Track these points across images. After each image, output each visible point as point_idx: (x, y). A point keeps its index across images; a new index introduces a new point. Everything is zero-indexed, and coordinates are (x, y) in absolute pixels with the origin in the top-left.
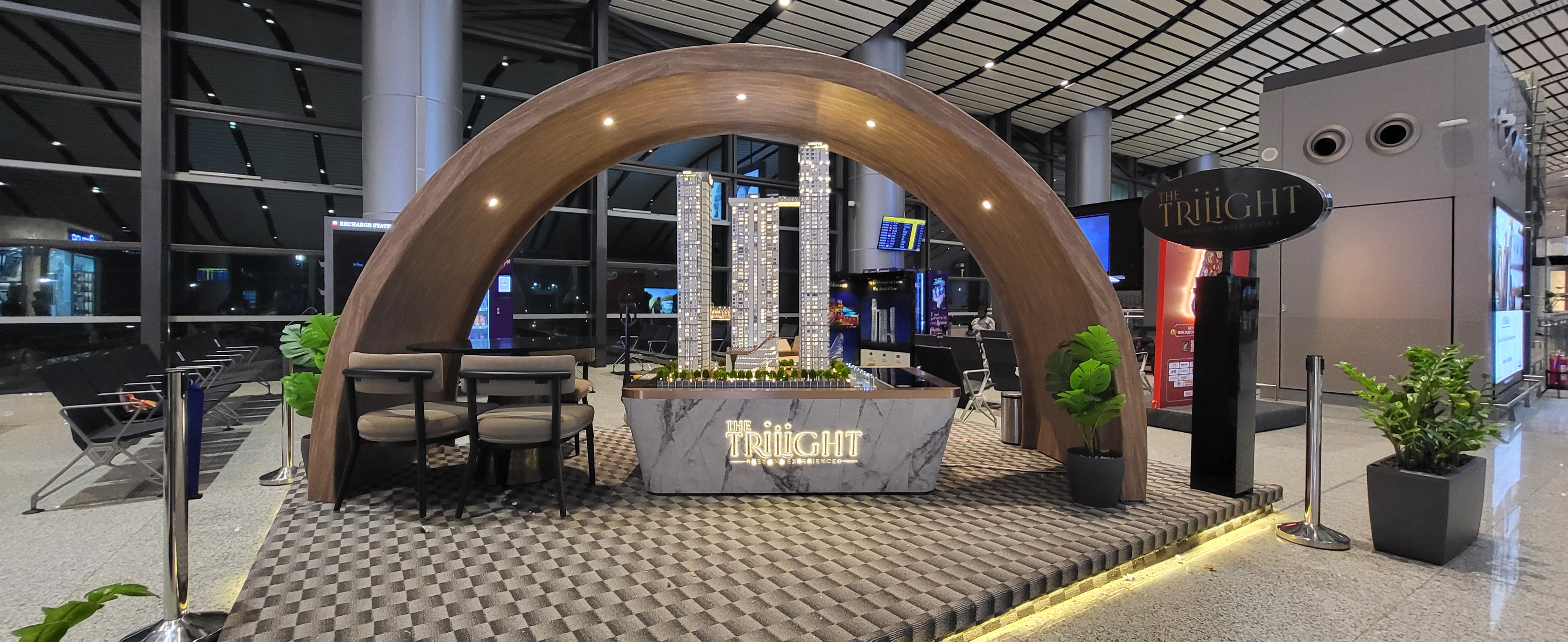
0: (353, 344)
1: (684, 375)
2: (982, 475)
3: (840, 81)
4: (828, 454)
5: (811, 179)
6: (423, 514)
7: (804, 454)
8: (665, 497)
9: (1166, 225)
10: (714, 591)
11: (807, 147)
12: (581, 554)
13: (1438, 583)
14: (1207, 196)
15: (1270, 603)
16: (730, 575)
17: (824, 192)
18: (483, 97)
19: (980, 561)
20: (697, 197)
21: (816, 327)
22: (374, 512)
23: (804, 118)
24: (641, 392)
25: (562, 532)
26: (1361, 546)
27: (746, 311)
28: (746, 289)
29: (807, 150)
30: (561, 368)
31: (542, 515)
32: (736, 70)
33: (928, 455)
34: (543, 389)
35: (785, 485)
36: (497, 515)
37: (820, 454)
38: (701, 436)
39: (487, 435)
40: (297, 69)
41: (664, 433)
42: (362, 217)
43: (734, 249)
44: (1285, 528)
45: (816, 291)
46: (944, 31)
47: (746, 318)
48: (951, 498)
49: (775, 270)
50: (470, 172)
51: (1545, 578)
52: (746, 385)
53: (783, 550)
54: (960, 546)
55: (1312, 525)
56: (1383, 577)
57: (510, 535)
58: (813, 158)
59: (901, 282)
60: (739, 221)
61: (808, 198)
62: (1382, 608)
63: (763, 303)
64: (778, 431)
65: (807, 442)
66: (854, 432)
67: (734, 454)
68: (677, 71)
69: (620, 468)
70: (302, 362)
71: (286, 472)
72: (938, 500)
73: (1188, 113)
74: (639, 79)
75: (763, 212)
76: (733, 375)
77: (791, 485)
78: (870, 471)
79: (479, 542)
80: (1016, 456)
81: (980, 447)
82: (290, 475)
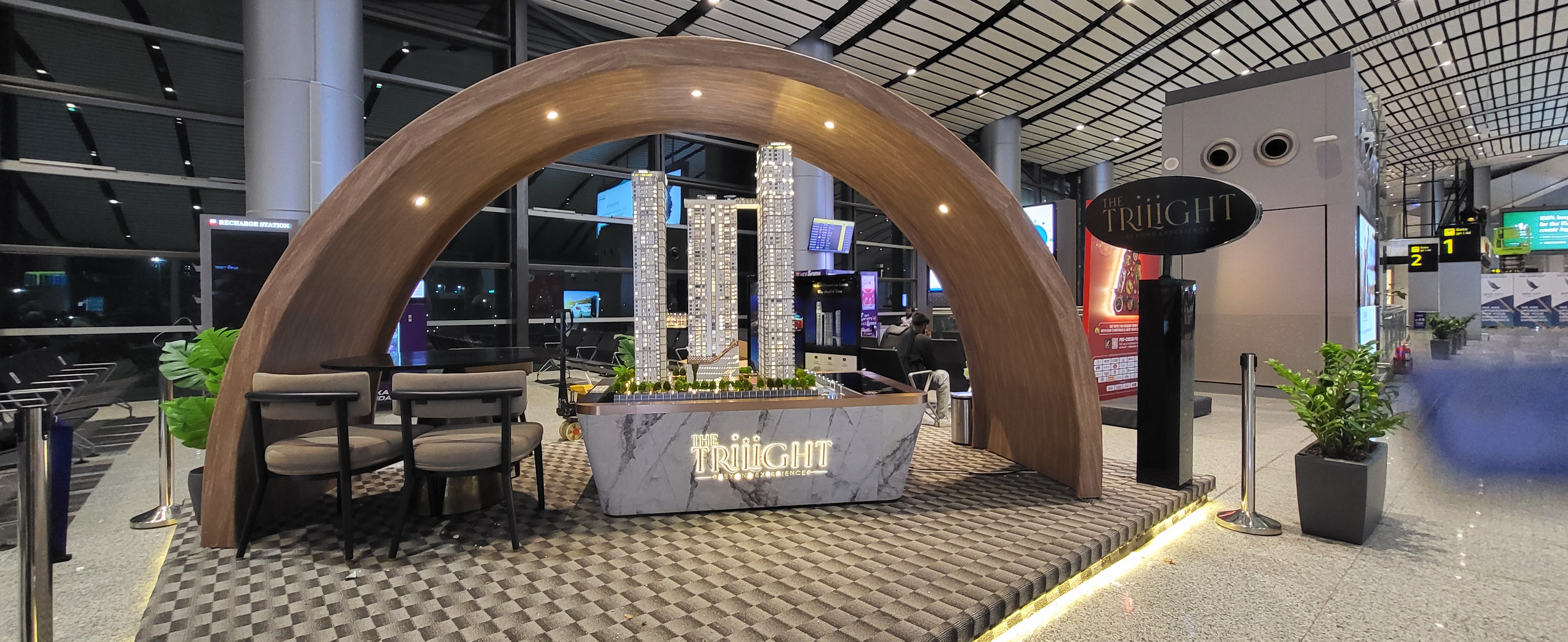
0: (257, 363)
1: (643, 387)
2: (943, 478)
3: (806, 80)
4: (798, 466)
5: (774, 181)
6: (349, 556)
7: (773, 467)
8: (625, 520)
9: (1110, 230)
10: (702, 625)
11: (770, 147)
12: (544, 592)
13: (1364, 563)
14: (1149, 203)
15: (1230, 593)
16: (716, 605)
17: (788, 194)
18: (379, 86)
19: (966, 571)
20: (654, 198)
21: (781, 334)
22: (287, 556)
23: (758, 117)
24: (598, 408)
25: (517, 567)
26: (1291, 530)
27: (704, 317)
28: (703, 294)
29: (770, 151)
30: (511, 385)
31: (490, 548)
32: (697, 64)
33: (897, 463)
34: (492, 409)
35: (753, 500)
36: (438, 552)
37: (789, 466)
38: (665, 451)
39: (424, 463)
40: (154, 47)
41: (624, 451)
42: (245, 215)
43: (690, 252)
44: (1225, 516)
45: (780, 297)
46: (870, 37)
47: (704, 325)
48: (920, 504)
49: (733, 275)
50: (398, 166)
51: (1445, 552)
52: (710, 397)
53: (765, 572)
54: (943, 556)
55: (1247, 513)
56: (1317, 559)
57: (457, 574)
58: (776, 159)
59: (847, 285)
60: (695, 224)
61: (771, 201)
62: (1325, 591)
63: (721, 309)
64: (746, 445)
65: (776, 454)
66: (824, 442)
67: (700, 470)
68: (634, 63)
69: (569, 489)
70: (188, 385)
71: (164, 514)
72: (908, 508)
73: (1088, 124)
74: (593, 70)
75: (720, 214)
76: (695, 385)
77: (759, 500)
78: (840, 481)
79: (422, 586)
80: (970, 457)
81: (933, 449)
82: (170, 515)
